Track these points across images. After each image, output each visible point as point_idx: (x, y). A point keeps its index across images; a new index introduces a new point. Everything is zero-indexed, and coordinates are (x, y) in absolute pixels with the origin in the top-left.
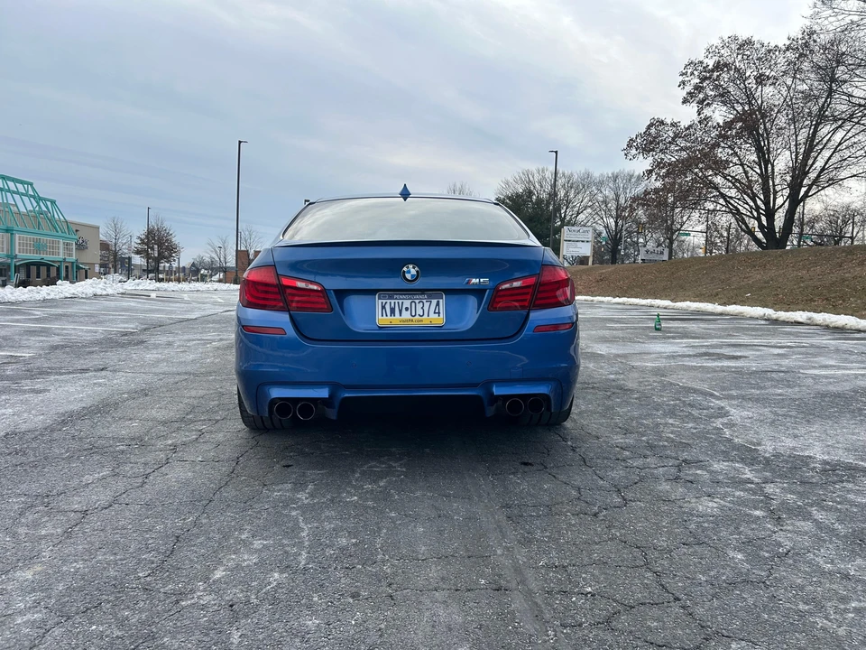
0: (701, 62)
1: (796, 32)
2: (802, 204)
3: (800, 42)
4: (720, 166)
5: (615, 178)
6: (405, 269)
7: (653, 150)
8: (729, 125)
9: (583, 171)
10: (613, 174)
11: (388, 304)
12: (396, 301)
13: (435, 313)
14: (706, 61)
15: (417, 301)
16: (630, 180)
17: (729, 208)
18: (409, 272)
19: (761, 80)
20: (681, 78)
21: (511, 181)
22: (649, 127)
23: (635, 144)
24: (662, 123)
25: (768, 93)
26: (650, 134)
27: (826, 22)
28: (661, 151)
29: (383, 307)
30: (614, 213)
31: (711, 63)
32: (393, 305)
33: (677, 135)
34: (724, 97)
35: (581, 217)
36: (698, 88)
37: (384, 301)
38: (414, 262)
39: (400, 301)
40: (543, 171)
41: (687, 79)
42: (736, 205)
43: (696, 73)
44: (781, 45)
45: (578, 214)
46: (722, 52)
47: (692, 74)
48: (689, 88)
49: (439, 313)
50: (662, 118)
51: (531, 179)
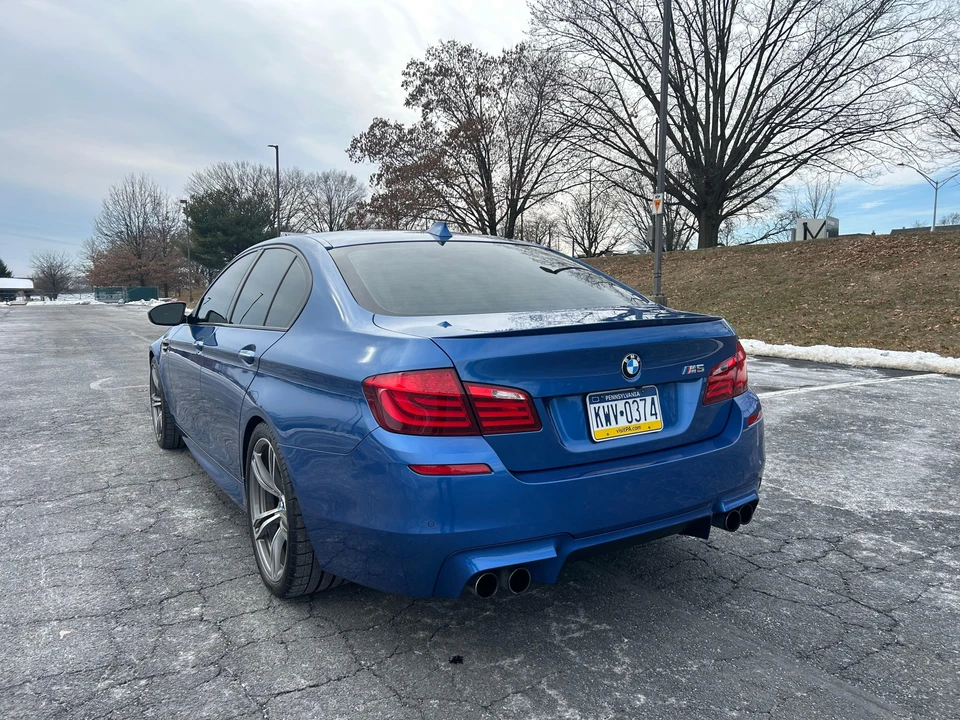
0: (422, 64)
1: (511, 46)
2: (519, 216)
3: (514, 56)
4: (446, 176)
5: (326, 179)
6: (625, 360)
7: (379, 153)
8: (454, 134)
9: (291, 170)
10: (323, 173)
11: (601, 409)
12: (609, 404)
13: (652, 415)
14: (428, 63)
15: (631, 401)
16: (342, 182)
17: (454, 217)
18: (631, 365)
19: (481, 90)
20: (404, 78)
21: (205, 175)
22: (372, 128)
23: (359, 145)
24: (385, 124)
25: (485, 105)
26: (375, 135)
27: (544, 40)
28: (387, 155)
29: (597, 415)
30: (327, 217)
31: (432, 64)
32: (606, 410)
33: (401, 139)
34: (446, 104)
35: (293, 220)
36: (420, 91)
37: (597, 406)
38: (638, 350)
39: (613, 403)
40: (243, 165)
41: (410, 79)
42: (463, 215)
43: (418, 74)
44: (496, 57)
45: (289, 217)
46: (442, 56)
47: (414, 74)
48: (411, 89)
49: (656, 414)
50: (385, 118)
51: (230, 174)
